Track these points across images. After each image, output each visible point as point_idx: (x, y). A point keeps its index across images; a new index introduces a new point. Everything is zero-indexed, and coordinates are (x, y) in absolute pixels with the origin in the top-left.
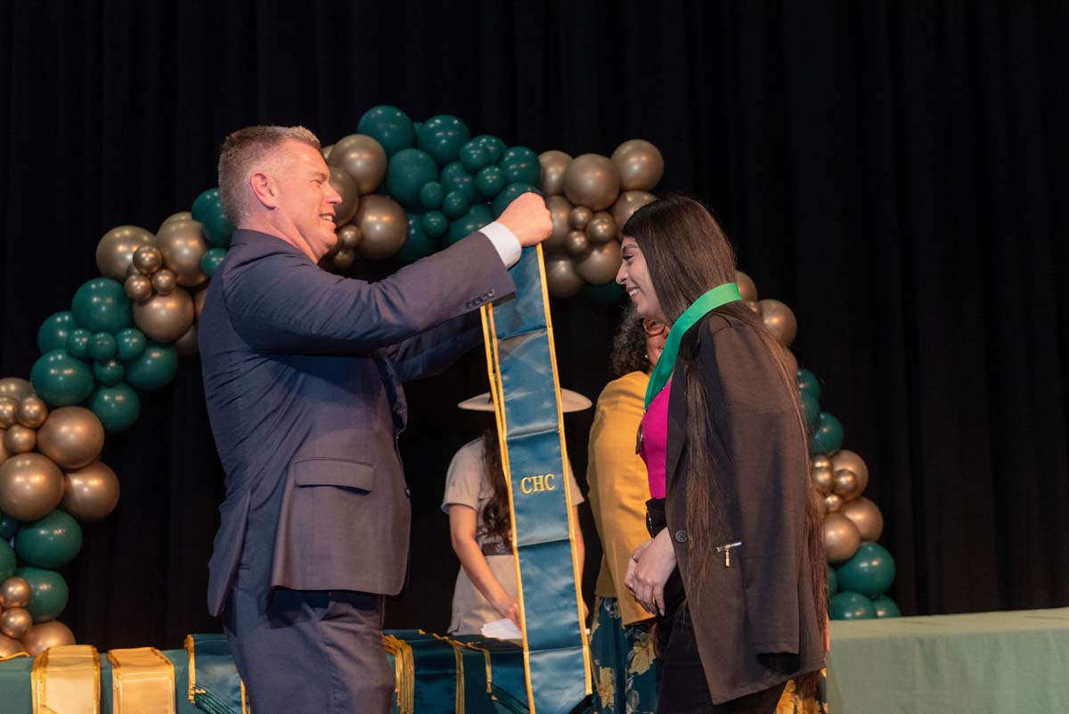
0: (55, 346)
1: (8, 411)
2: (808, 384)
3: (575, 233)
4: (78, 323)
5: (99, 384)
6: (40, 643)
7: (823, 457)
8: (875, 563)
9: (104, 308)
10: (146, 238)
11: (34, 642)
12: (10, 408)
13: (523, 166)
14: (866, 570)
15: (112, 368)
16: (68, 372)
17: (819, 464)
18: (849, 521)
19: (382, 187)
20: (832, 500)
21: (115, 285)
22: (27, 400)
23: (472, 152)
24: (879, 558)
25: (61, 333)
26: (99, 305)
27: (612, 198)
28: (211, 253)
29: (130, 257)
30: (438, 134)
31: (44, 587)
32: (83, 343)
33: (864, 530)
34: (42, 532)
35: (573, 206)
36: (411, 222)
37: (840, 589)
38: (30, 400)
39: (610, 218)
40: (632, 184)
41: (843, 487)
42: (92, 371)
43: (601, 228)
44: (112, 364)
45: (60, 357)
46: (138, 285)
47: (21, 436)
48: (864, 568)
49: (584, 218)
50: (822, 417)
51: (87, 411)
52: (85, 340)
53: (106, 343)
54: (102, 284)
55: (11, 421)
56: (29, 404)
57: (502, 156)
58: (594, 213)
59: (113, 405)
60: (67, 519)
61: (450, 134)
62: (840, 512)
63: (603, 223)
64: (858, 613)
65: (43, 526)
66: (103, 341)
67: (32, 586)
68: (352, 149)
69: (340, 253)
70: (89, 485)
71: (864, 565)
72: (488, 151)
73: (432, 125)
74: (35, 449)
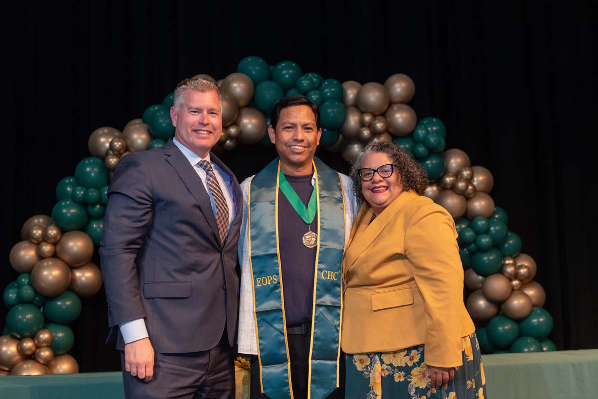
0: (65, 196)
1: (39, 234)
2: (500, 215)
3: (364, 128)
4: (78, 183)
5: (90, 218)
6: (58, 367)
7: (510, 257)
8: (541, 320)
9: (93, 174)
10: (116, 134)
11: (55, 367)
12: (40, 232)
13: (333, 90)
14: (536, 324)
15: (98, 208)
16: (73, 211)
17: (507, 262)
18: (526, 295)
19: (252, 103)
20: (515, 283)
21: (99, 161)
22: (50, 228)
23: (304, 82)
24: (544, 317)
25: (69, 189)
26: (90, 172)
27: (385, 108)
28: (154, 142)
29: (107, 145)
30: (284, 72)
31: (60, 335)
32: (82, 194)
33: (534, 300)
34: (59, 303)
35: (362, 113)
36: (268, 123)
37: (521, 334)
38: (52, 227)
39: (384, 119)
40: (397, 99)
41: (523, 275)
42: (87, 211)
43: (379, 125)
44: (98, 206)
45: (68, 203)
46: (113, 161)
47: (47, 248)
48: (535, 322)
49: (369, 119)
50: (509, 234)
51: (84, 233)
52: (82, 192)
53: (95, 194)
54: (91, 161)
55: (40, 239)
56: (51, 230)
57: (321, 84)
58: (374, 116)
59: (98, 230)
60: (73, 296)
61: (291, 72)
62: (520, 290)
63: (380, 122)
64: (532, 349)
65: (59, 300)
66: (93, 194)
67: (53, 334)
68: (234, 81)
69: (228, 142)
70: (85, 276)
71: (535, 321)
72: (312, 81)
73: (280, 67)
74: (55, 256)
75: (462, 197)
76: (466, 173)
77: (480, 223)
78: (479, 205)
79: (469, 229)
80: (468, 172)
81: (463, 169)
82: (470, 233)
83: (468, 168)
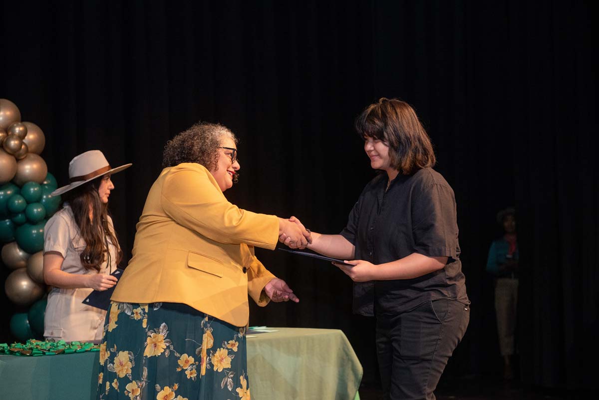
75: (13, 158)
76: (18, 130)
77: (32, 189)
78: (31, 168)
79: (18, 196)
80: (21, 129)
81: (15, 125)
82: (20, 201)
83: (20, 124)
